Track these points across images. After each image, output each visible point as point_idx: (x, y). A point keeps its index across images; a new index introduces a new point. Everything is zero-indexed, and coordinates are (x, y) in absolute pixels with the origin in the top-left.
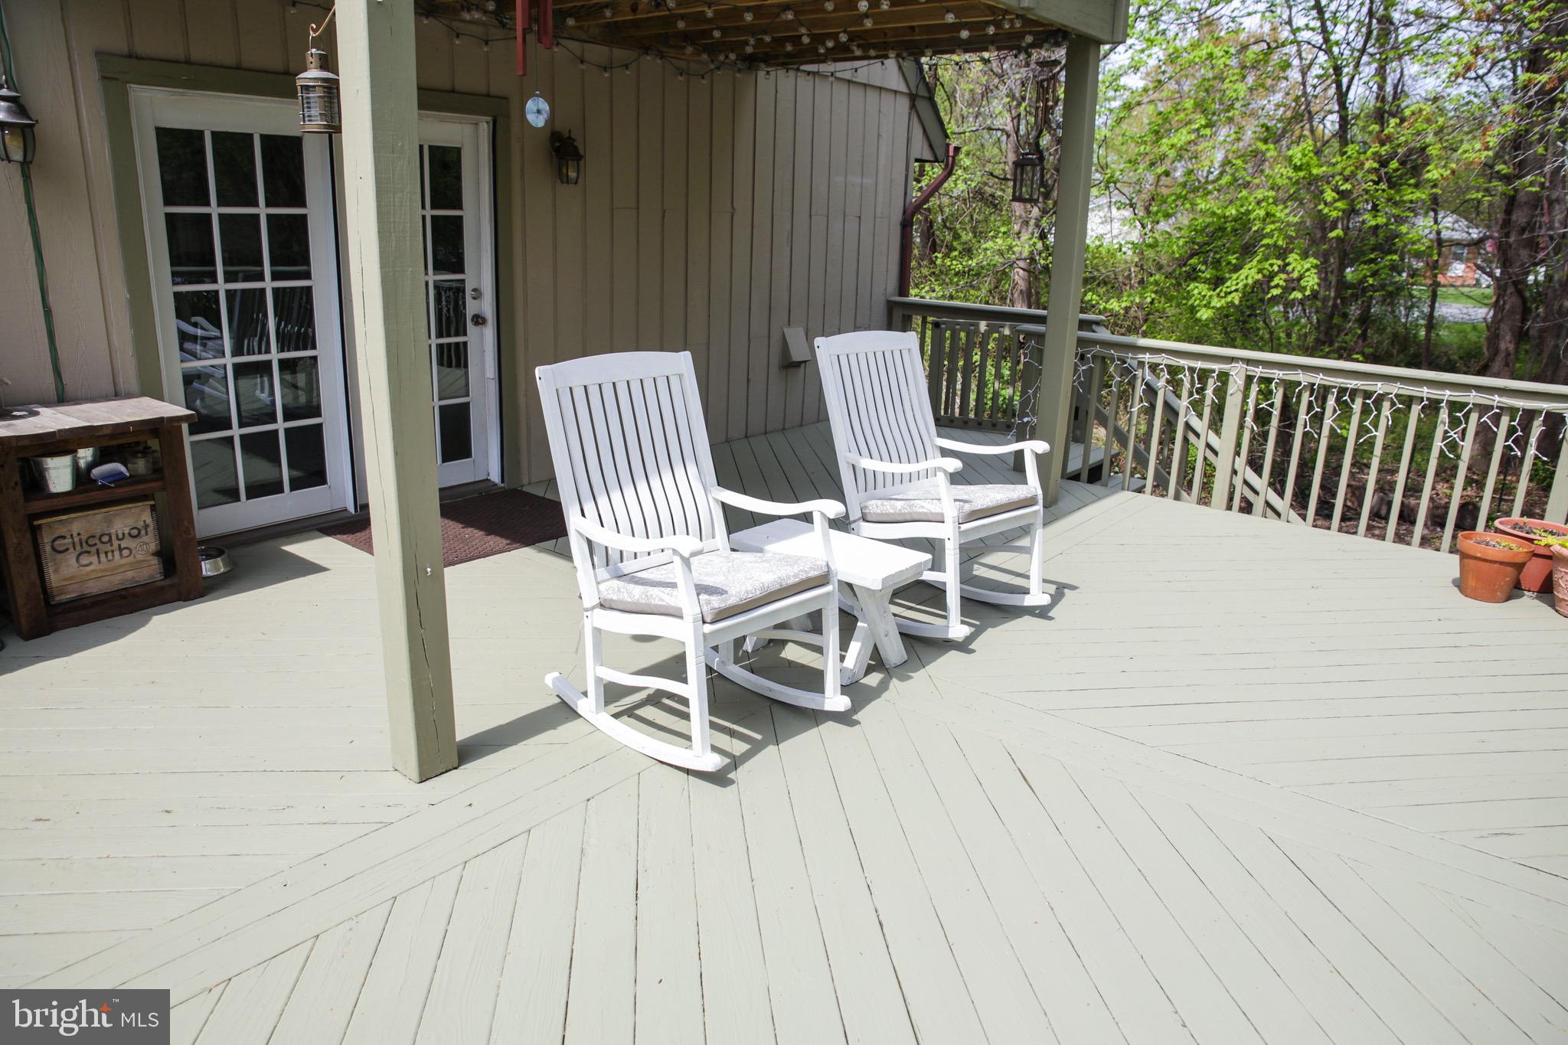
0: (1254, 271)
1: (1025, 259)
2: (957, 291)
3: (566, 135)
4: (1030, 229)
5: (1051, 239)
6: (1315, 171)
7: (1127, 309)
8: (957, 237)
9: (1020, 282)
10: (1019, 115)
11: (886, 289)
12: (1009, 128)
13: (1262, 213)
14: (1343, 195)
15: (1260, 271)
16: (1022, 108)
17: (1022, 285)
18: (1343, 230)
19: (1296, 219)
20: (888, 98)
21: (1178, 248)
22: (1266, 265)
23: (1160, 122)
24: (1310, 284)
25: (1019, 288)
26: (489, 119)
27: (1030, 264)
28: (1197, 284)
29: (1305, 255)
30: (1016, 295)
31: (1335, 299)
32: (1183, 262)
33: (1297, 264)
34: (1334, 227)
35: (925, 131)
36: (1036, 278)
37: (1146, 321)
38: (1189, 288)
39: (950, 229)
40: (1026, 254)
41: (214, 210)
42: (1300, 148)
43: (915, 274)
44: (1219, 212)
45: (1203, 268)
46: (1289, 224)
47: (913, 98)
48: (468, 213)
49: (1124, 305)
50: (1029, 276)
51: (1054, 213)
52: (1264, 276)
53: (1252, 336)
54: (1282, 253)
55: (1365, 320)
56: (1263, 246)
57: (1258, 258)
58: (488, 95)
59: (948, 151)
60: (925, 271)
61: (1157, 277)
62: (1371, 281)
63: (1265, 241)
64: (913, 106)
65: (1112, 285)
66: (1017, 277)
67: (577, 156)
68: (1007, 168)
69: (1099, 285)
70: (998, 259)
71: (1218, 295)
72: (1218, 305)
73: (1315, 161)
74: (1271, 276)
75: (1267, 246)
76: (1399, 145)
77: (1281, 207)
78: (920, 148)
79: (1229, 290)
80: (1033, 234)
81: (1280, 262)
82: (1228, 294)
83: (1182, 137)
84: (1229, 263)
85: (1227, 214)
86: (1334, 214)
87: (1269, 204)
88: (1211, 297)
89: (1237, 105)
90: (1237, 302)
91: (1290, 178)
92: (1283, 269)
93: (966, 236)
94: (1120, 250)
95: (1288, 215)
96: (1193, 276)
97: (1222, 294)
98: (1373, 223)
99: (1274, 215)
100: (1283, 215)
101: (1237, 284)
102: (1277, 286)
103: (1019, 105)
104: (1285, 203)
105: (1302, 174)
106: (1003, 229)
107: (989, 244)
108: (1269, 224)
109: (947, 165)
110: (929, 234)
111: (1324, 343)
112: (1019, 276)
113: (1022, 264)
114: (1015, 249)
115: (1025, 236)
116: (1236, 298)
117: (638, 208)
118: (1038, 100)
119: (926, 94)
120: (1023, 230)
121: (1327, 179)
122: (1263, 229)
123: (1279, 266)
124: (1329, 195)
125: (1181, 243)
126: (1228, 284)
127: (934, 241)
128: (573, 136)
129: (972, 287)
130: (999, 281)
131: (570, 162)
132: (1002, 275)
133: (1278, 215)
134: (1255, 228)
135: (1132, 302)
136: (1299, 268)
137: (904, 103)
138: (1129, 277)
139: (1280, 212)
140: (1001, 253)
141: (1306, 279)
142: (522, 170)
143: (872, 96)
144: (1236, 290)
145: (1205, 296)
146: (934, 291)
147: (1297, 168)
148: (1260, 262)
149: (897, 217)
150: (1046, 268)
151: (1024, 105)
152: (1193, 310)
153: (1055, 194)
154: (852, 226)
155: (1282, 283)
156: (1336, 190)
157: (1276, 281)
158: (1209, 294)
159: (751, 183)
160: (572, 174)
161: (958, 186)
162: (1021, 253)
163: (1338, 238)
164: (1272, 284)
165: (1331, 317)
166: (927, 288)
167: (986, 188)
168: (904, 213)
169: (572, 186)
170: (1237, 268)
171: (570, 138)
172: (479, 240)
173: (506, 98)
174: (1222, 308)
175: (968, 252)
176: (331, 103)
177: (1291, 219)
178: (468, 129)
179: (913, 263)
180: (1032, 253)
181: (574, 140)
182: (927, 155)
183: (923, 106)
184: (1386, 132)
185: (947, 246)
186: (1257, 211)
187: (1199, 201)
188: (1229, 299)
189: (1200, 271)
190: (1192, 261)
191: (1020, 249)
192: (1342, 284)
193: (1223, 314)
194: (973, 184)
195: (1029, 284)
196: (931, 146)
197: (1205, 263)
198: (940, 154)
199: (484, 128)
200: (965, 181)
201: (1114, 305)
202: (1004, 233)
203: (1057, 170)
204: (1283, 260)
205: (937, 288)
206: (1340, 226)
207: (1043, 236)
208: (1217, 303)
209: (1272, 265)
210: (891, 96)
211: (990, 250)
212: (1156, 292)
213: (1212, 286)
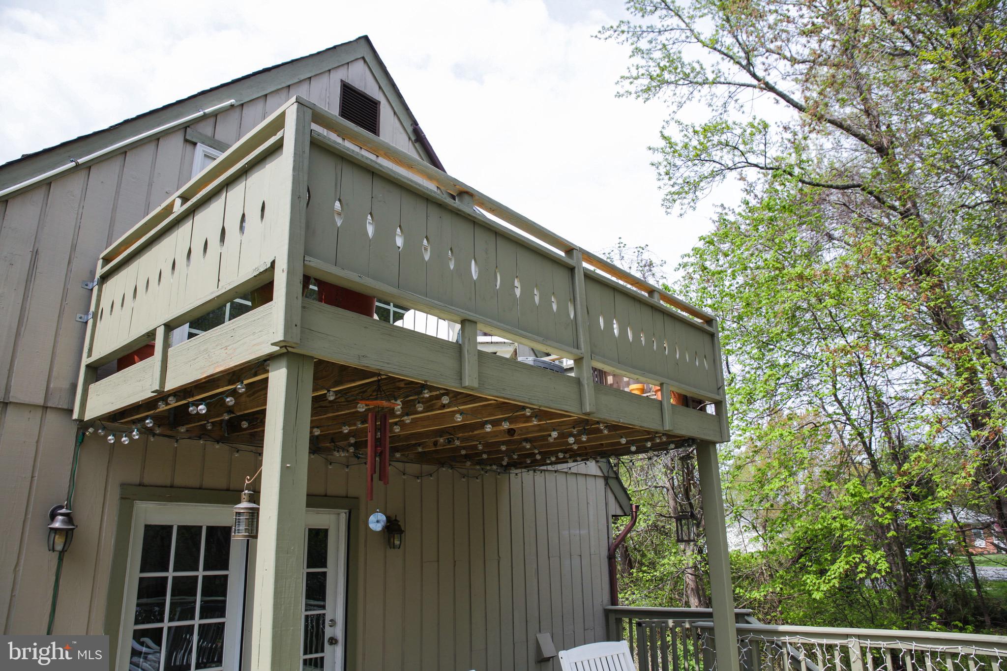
0: (843, 563)
1: (691, 568)
2: (649, 593)
3: (394, 518)
4: (691, 547)
5: (706, 551)
6: (865, 496)
7: (765, 596)
8: (643, 555)
9: (691, 583)
10: (673, 477)
11: (602, 601)
12: (668, 485)
13: (838, 525)
14: (889, 509)
15: (847, 563)
16: (674, 474)
17: (692, 585)
18: (895, 530)
19: (862, 527)
20: (591, 481)
21: (789, 551)
22: (850, 559)
23: (760, 475)
24: (883, 568)
25: (690, 587)
26: (347, 511)
27: (695, 571)
28: (808, 576)
29: (875, 549)
30: (689, 592)
31: (905, 575)
32: (795, 561)
33: (872, 557)
34: (889, 530)
35: (616, 498)
36: (701, 580)
37: (780, 602)
38: (803, 579)
39: (639, 551)
40: (691, 565)
41: (171, 574)
42: (852, 482)
43: (620, 584)
44: (811, 527)
45: (810, 564)
46: (858, 531)
47: (606, 479)
48: (330, 570)
49: (762, 594)
50: (696, 578)
51: (705, 535)
52: (851, 566)
53: (855, 605)
54: (859, 549)
55: (930, 586)
56: (844, 547)
57: (844, 554)
58: (347, 497)
59: (632, 508)
60: (626, 580)
61: (781, 573)
62: (925, 561)
63: (846, 543)
64: (607, 484)
65: (753, 580)
66: (687, 580)
67: (400, 531)
68: (670, 510)
69: (743, 580)
70: (673, 569)
71: (824, 581)
72: (825, 589)
73: (863, 490)
74: (856, 565)
75: (849, 547)
76: (913, 476)
77: (850, 520)
78: (614, 509)
79: (830, 578)
80: (693, 551)
81: (859, 556)
82: (830, 581)
83: (776, 484)
84: (826, 559)
85: (816, 528)
86: (886, 522)
87: (841, 519)
88: (819, 583)
89: (806, 461)
90: (837, 585)
91: (852, 502)
92: (862, 560)
93: (651, 555)
94: (753, 557)
95: (856, 524)
96: (803, 569)
97: (827, 581)
98: (914, 525)
99: (846, 526)
100: (852, 525)
101: (835, 574)
102: (861, 572)
103: (672, 471)
104: (851, 518)
105: (857, 498)
106: (674, 551)
107: (666, 561)
108: (845, 531)
109: (632, 517)
110: (626, 555)
111: (907, 608)
112: (689, 579)
113: (689, 571)
114: (684, 562)
115: (689, 553)
116: (836, 582)
117: (438, 561)
118: (683, 467)
119: (614, 476)
120: (687, 549)
121: (875, 501)
122: (842, 535)
123: (859, 558)
124: (879, 510)
125: (791, 548)
126: (829, 573)
127: (630, 559)
128: (398, 519)
129: (659, 589)
130: (676, 583)
131: (396, 535)
132: (677, 579)
133: (849, 525)
134: (837, 535)
135: (767, 591)
136: (873, 558)
137: (601, 483)
138: (762, 573)
139: (850, 523)
140: (674, 565)
141: (880, 565)
142: (366, 541)
143: (581, 480)
144: (835, 578)
145: (815, 583)
146: (634, 594)
147: (853, 496)
148: (845, 557)
149: (604, 553)
150: (706, 572)
151: (674, 472)
152: (810, 593)
153: (703, 523)
154: (576, 561)
155: (864, 569)
156: (883, 506)
157: (860, 568)
158: (817, 582)
159: (509, 540)
160: (397, 542)
161: (641, 525)
162: (687, 564)
163: (894, 536)
164: (858, 570)
165: (906, 589)
166: (629, 592)
167: (659, 523)
168: (609, 550)
169: (396, 550)
170: (833, 562)
171: (396, 520)
172: (336, 587)
173: (357, 498)
174: (828, 590)
175: (653, 565)
176: (252, 522)
177: (859, 527)
178: (333, 517)
179: (618, 576)
180: (695, 563)
181: (398, 521)
182: (619, 512)
183: (612, 482)
184: (902, 469)
185: (639, 562)
186: (834, 524)
187: (796, 521)
188: (831, 584)
189: (808, 566)
190: (801, 560)
191: (686, 562)
192: (907, 566)
193: (831, 594)
194: (650, 523)
195: (697, 582)
196: (621, 506)
197: (811, 561)
198: (627, 511)
199: (343, 517)
200: (645, 521)
201: (756, 594)
202: (675, 553)
203: (702, 508)
204: (861, 554)
205: (636, 592)
206: (892, 527)
207: (700, 552)
208: (824, 587)
209: (854, 558)
210: (593, 479)
211: (668, 563)
212: (782, 583)
213: (819, 575)
